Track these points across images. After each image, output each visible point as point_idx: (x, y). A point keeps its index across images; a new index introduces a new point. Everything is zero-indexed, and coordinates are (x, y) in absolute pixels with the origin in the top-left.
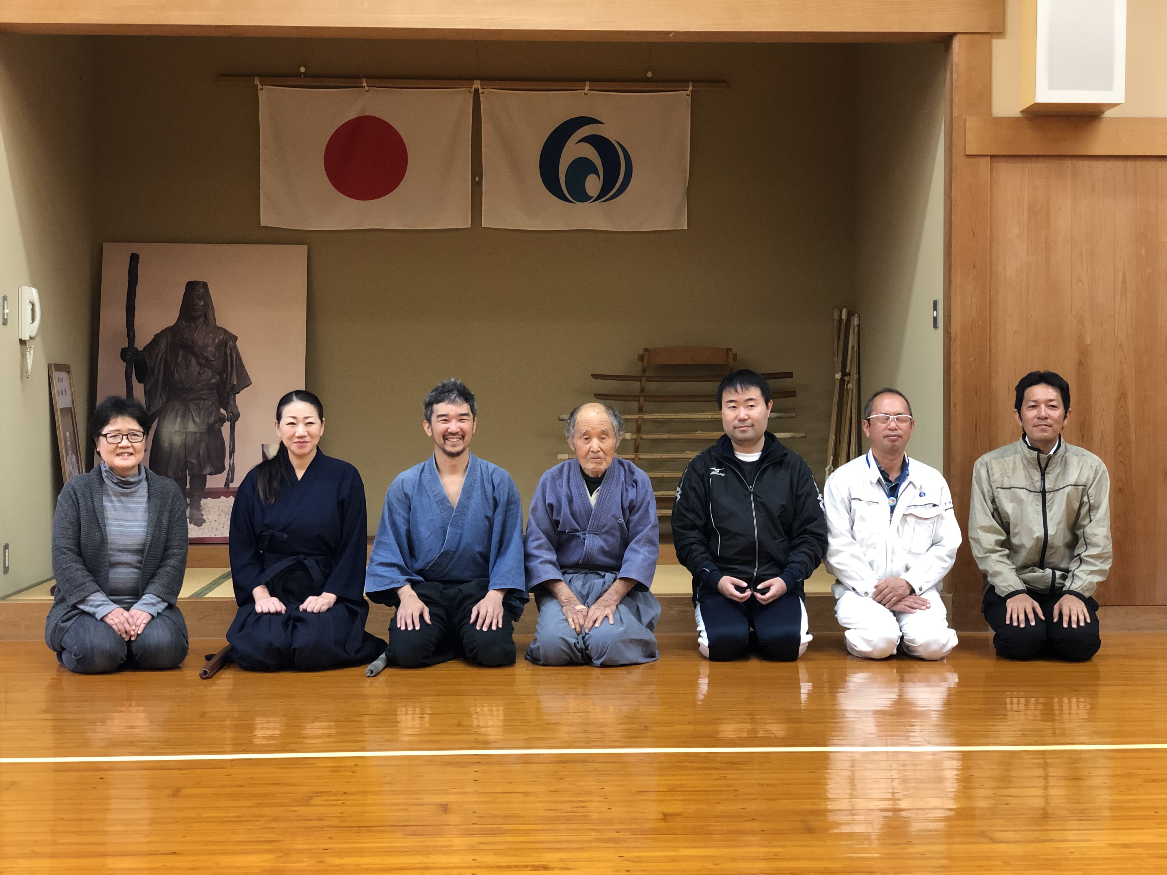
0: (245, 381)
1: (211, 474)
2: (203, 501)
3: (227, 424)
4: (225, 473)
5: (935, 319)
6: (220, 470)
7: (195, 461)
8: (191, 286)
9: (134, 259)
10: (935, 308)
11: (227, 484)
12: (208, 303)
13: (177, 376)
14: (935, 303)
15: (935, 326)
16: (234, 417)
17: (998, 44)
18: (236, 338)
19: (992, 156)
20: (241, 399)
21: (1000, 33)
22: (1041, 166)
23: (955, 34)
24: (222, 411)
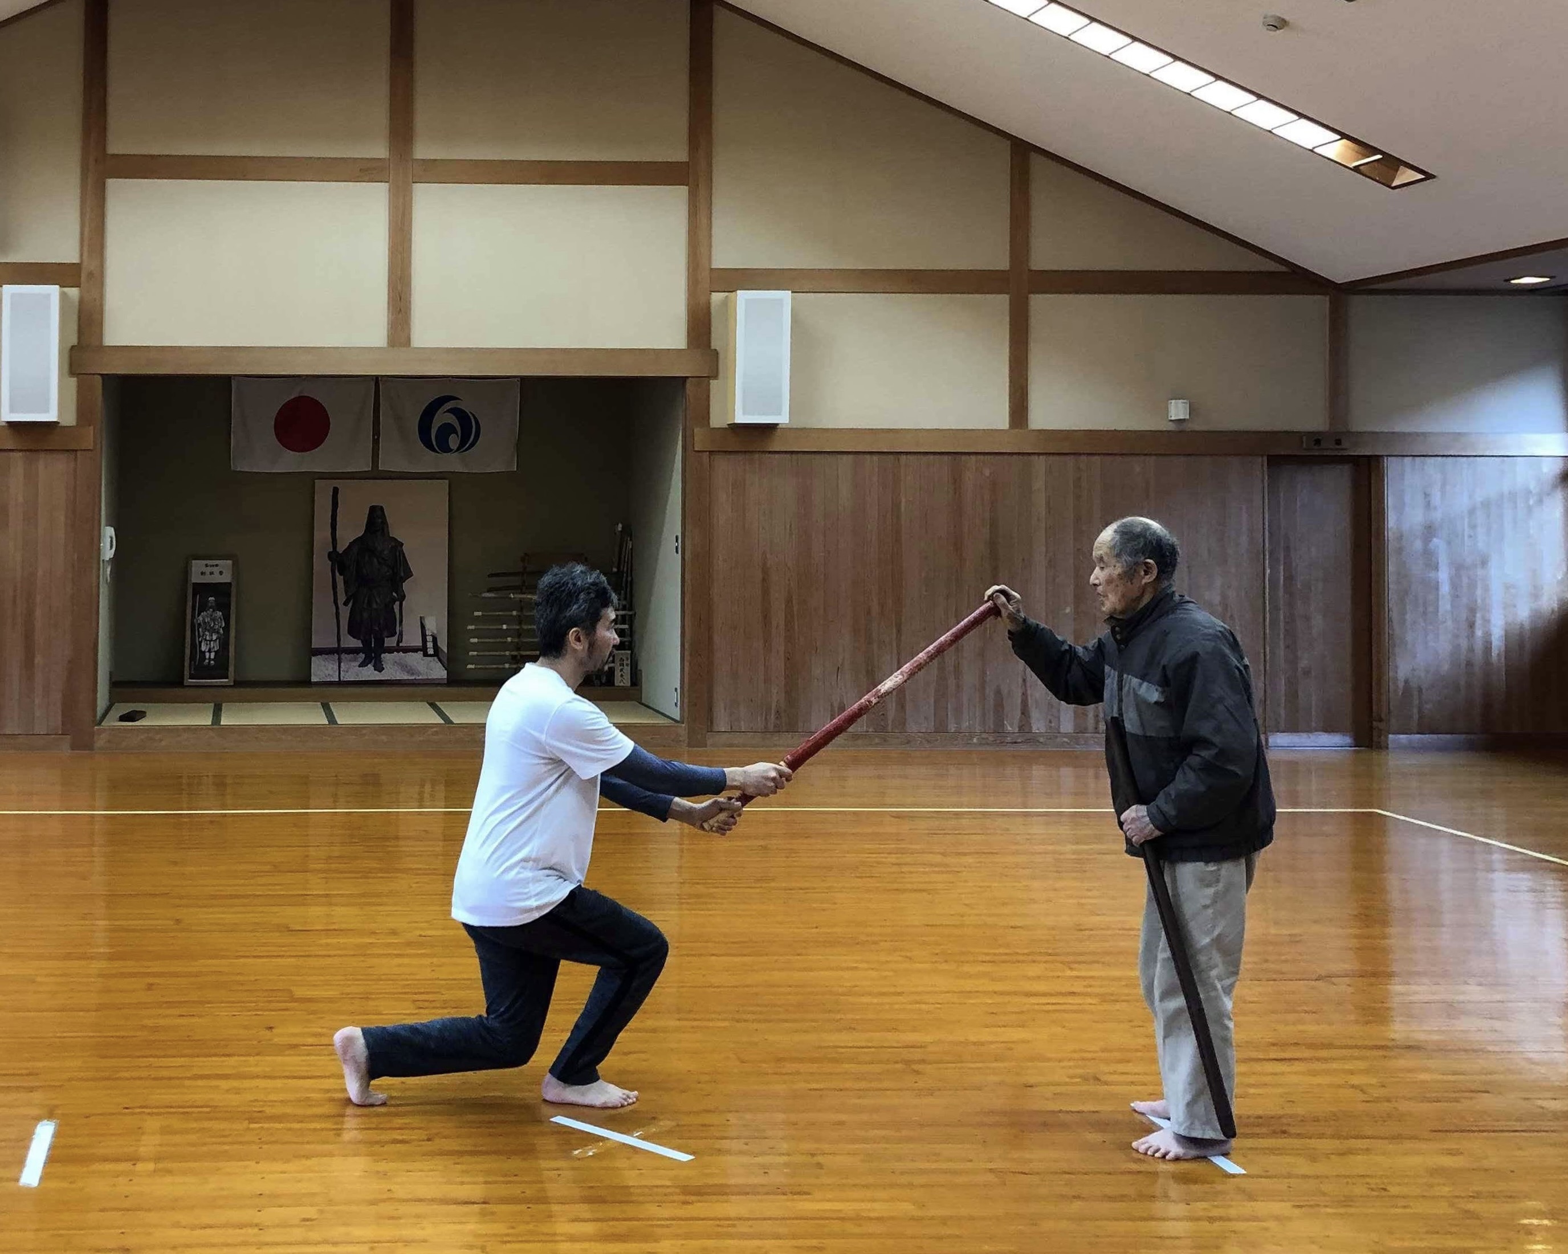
0: (409, 574)
1: (388, 637)
2: (383, 655)
3: (397, 603)
4: (397, 636)
5: (677, 548)
6: (393, 635)
7: (377, 629)
8: (373, 510)
9: (336, 491)
10: (677, 541)
11: (398, 644)
12: (384, 522)
13: (364, 571)
14: (677, 537)
15: (677, 552)
16: (402, 598)
17: (713, 382)
18: (402, 544)
19: (710, 451)
20: (406, 586)
21: (716, 377)
22: (740, 457)
23: (687, 377)
24: (394, 594)
